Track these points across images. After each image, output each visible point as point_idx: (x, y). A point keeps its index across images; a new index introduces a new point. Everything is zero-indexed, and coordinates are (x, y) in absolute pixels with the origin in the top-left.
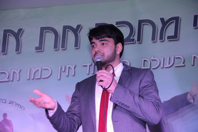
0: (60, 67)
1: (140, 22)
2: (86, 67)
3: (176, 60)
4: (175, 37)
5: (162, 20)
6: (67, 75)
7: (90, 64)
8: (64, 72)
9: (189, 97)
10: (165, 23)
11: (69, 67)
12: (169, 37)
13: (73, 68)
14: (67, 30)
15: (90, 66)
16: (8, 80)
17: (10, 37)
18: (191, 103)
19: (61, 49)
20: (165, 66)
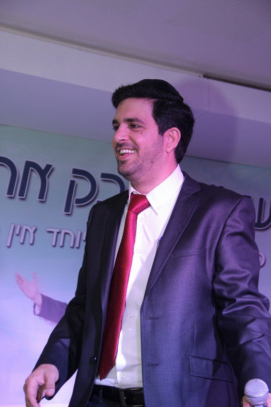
0: (13, 226)
2: (51, 234)
6: (22, 241)
7: (59, 231)
8: (18, 235)
11: (27, 230)
13: (32, 231)
14: (31, 168)
15: (58, 233)
19: (17, 197)
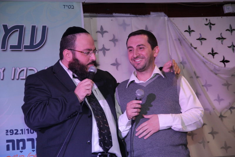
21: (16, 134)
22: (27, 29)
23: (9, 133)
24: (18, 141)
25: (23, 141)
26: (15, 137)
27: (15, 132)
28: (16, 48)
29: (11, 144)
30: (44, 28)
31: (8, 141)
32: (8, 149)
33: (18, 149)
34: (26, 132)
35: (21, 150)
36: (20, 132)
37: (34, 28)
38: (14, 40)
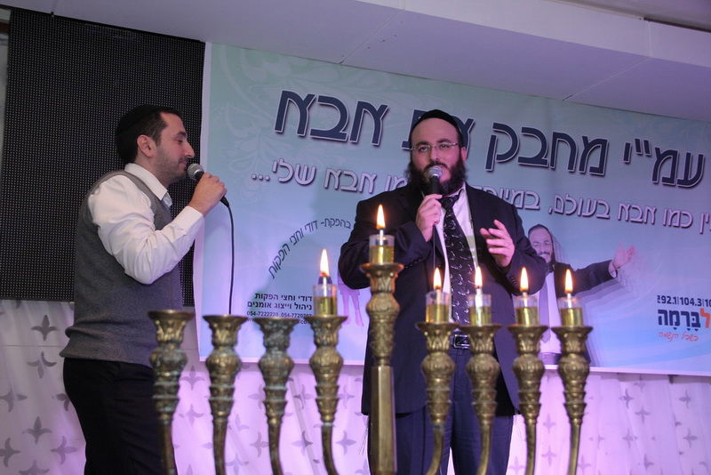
1: (556, 135)
3: (599, 206)
4: (599, 171)
5: (585, 139)
9: (611, 268)
10: (589, 146)
12: (592, 169)
16: (355, 189)
17: (367, 115)
18: (612, 278)
20: (583, 214)
21: (669, 302)
22: (681, 157)
23: (661, 301)
24: (672, 313)
25: (676, 313)
26: (668, 308)
27: (667, 299)
28: (669, 181)
29: (663, 315)
30: (701, 157)
31: (660, 312)
32: (660, 323)
33: (671, 324)
34: (680, 301)
35: (674, 326)
36: (673, 301)
37: (688, 155)
38: (666, 171)
